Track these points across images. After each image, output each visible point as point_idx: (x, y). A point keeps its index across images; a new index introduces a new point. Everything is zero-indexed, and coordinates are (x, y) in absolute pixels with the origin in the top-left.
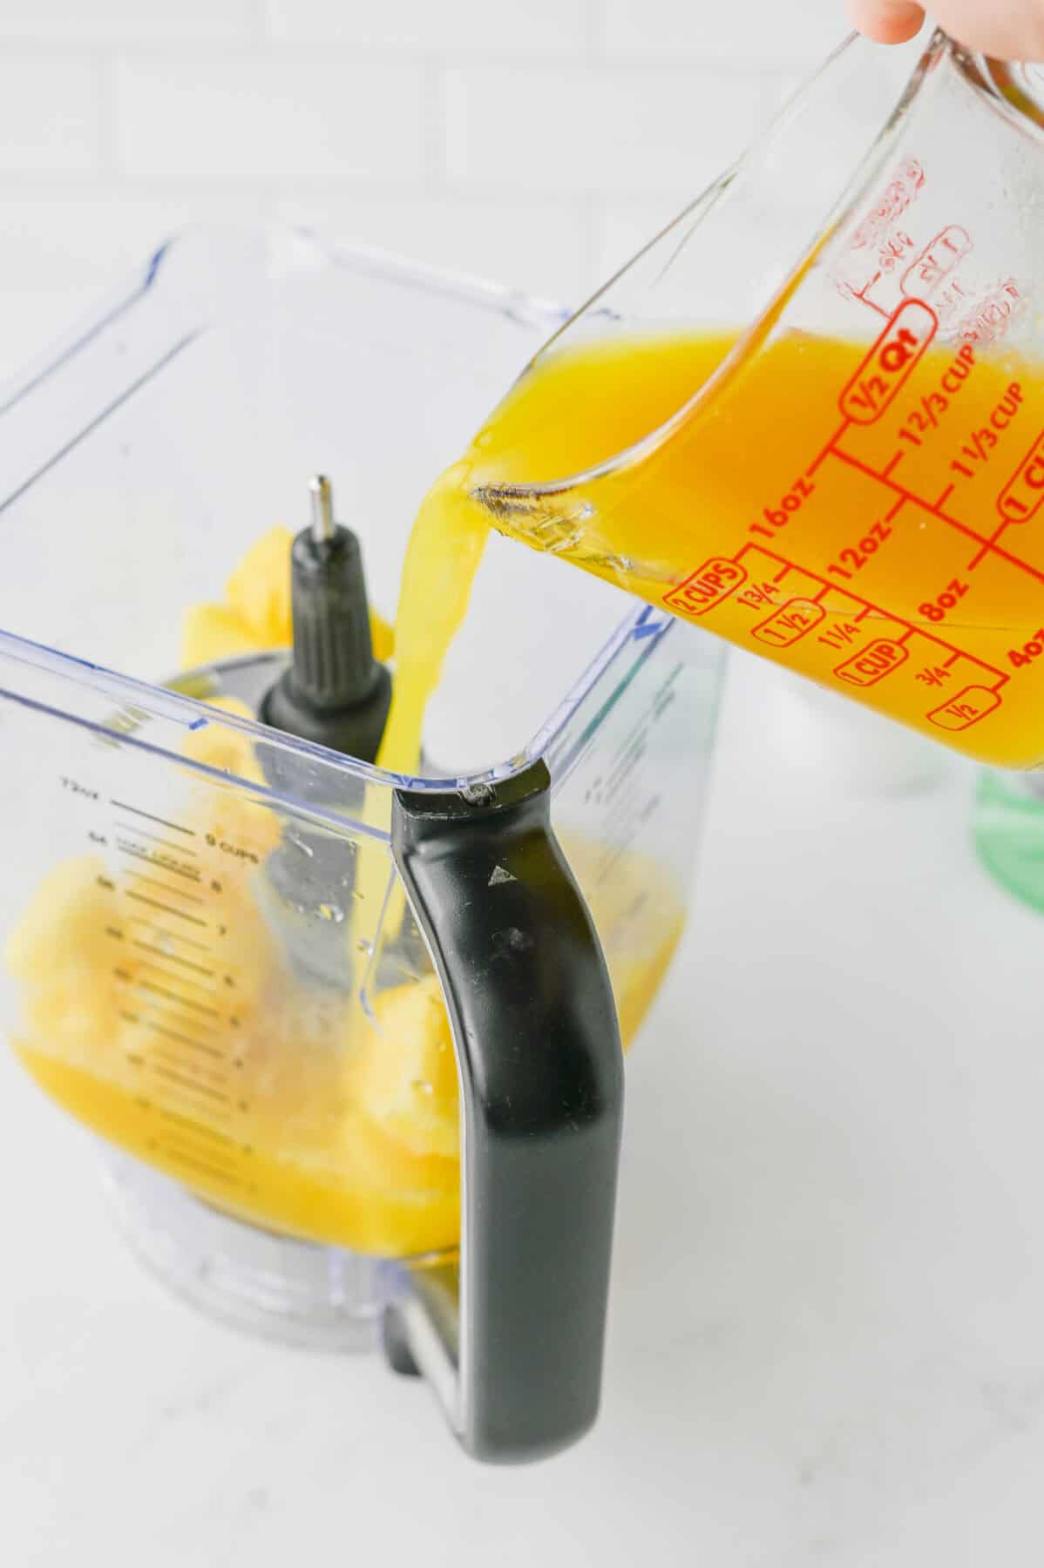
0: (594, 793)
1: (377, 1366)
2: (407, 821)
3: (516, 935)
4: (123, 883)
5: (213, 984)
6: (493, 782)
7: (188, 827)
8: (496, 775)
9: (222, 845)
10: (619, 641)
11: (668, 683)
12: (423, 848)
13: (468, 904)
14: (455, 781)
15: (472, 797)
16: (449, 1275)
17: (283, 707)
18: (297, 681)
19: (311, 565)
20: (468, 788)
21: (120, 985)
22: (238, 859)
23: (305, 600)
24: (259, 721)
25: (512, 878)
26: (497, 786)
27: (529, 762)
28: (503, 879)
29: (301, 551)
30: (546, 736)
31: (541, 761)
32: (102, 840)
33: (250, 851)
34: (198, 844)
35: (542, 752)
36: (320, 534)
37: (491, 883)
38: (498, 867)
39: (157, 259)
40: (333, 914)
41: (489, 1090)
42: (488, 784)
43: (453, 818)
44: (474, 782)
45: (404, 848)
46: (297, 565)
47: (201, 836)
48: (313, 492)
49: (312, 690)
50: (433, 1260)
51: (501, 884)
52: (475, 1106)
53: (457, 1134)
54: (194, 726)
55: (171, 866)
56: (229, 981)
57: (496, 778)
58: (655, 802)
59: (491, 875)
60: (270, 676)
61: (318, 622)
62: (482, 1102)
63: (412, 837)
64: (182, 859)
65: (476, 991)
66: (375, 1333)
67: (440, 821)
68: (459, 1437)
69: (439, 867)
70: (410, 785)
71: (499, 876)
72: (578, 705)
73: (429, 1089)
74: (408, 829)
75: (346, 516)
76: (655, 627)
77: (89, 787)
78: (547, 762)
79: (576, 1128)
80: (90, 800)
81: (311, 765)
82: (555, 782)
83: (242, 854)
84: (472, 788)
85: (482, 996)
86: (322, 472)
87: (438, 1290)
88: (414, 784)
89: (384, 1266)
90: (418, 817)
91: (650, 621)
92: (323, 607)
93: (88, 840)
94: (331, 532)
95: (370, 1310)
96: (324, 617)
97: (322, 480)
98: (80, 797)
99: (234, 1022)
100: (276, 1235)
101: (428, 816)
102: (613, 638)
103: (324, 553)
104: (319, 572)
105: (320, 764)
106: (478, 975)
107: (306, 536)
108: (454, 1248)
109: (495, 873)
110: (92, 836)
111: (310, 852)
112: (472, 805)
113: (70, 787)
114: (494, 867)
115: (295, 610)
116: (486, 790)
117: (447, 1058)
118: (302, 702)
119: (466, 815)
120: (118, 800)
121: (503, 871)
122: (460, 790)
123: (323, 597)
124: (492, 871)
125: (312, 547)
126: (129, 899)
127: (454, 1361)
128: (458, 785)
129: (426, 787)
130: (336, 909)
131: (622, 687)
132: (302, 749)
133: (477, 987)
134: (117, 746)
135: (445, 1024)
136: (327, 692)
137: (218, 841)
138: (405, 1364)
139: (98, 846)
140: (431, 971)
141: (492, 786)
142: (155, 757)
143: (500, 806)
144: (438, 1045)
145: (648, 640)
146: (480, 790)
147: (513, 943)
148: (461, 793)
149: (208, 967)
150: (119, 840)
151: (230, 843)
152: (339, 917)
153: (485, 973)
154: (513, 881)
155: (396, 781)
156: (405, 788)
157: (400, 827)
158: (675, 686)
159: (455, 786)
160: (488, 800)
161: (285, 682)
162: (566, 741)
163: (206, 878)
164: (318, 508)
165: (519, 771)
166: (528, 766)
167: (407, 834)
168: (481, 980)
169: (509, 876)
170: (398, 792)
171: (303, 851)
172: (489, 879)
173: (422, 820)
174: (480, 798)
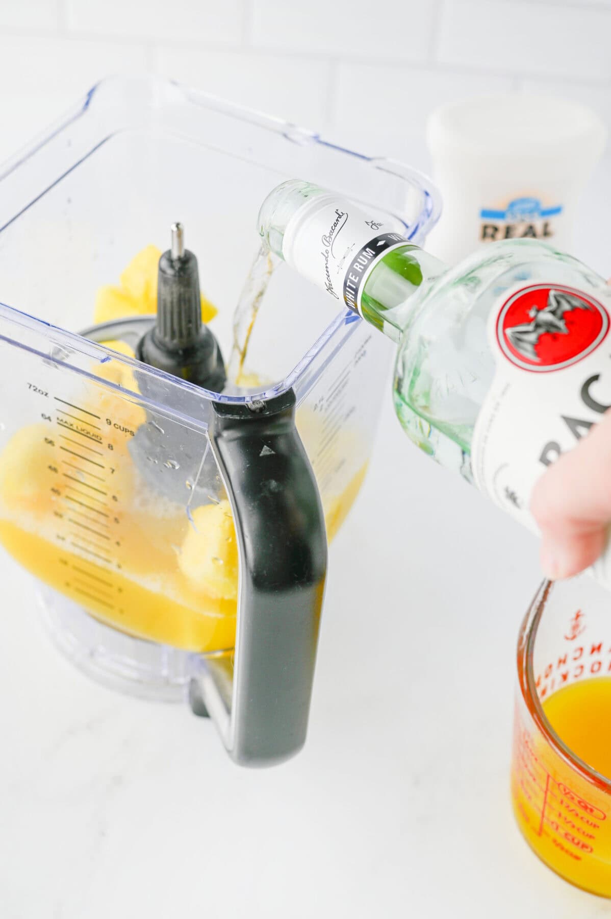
0: (319, 406)
1: (186, 710)
2: (218, 419)
3: (273, 484)
4: (60, 442)
5: (106, 499)
6: (265, 400)
7: (97, 415)
8: (266, 396)
9: (115, 425)
10: (337, 324)
11: (362, 347)
12: (226, 434)
13: (248, 466)
14: (244, 398)
15: (253, 407)
16: (228, 663)
17: (151, 349)
18: (159, 334)
19: (170, 272)
20: (251, 402)
21: (54, 497)
22: (123, 433)
23: (166, 291)
24: (137, 359)
25: (273, 452)
26: (267, 402)
27: (285, 390)
28: (268, 453)
29: (165, 264)
30: (295, 375)
31: (291, 390)
32: (49, 418)
33: (130, 429)
34: (101, 424)
35: (292, 384)
36: (175, 255)
37: (261, 455)
38: (265, 446)
39: (90, 94)
40: (174, 466)
41: (256, 566)
42: (262, 401)
43: (242, 418)
44: (254, 399)
45: (215, 433)
46: (162, 271)
47: (104, 419)
48: (173, 232)
49: (167, 339)
50: (219, 655)
51: (267, 455)
52: (247, 575)
53: (236, 588)
54: (103, 361)
55: (86, 435)
56: (114, 498)
57: (266, 398)
58: (352, 410)
59: (261, 450)
60: (142, 331)
61: (172, 303)
62: (251, 572)
63: (220, 427)
64: (93, 431)
65: (251, 513)
66: (185, 691)
67: (235, 420)
68: (229, 752)
69: (233, 445)
70: (220, 399)
72: (313, 359)
73: (221, 562)
74: (218, 423)
75: (190, 245)
76: (356, 318)
77: (44, 390)
78: (295, 390)
79: (301, 589)
80: (43, 396)
81: (166, 385)
82: (299, 400)
83: (126, 430)
84: (253, 402)
85: (254, 516)
86: (178, 221)
87: (222, 672)
88: (222, 398)
89: (192, 656)
90: (223, 417)
91: (353, 314)
92: (175, 296)
93: (41, 419)
94: (182, 255)
95: (183, 680)
96: (175, 300)
97: (178, 225)
98: (38, 394)
99: (116, 520)
100: (132, 637)
101: (229, 416)
102: (334, 322)
103: (177, 265)
104: (175, 276)
105: (171, 385)
106: (252, 504)
107: (168, 255)
108: (232, 649)
109: (264, 449)
110: (43, 416)
111: (163, 431)
112: (253, 412)
113: (32, 388)
114: (263, 446)
115: (159, 294)
116: (261, 404)
117: (232, 547)
118: (160, 345)
119: (249, 417)
120: (59, 397)
121: (268, 448)
122: (247, 403)
123: (176, 289)
124: (262, 448)
125: (171, 261)
126: (62, 450)
127: (228, 711)
128: (246, 400)
129: (228, 401)
130: (175, 463)
131: (337, 349)
132: (160, 376)
133: (252, 510)
135: (232, 526)
136: (176, 341)
137: (113, 422)
138: (201, 711)
139: (47, 422)
140: (226, 498)
141: (264, 402)
143: (268, 413)
144: (228, 539)
145: (352, 324)
146: (258, 404)
147: (271, 488)
148: (247, 404)
149: (104, 490)
150: (58, 419)
151: (119, 424)
152: (177, 468)
153: (256, 504)
154: (273, 454)
155: (212, 396)
156: (217, 400)
157: (213, 422)
158: (367, 347)
159: (244, 401)
160: (262, 410)
161: (152, 334)
162: (305, 379)
163: (105, 442)
164: (176, 239)
165: (279, 394)
166: (284, 392)
167: (217, 425)
168: (253, 507)
169: (271, 452)
170: (213, 402)
171: (160, 431)
172: (260, 453)
173: (225, 419)
174: (257, 408)
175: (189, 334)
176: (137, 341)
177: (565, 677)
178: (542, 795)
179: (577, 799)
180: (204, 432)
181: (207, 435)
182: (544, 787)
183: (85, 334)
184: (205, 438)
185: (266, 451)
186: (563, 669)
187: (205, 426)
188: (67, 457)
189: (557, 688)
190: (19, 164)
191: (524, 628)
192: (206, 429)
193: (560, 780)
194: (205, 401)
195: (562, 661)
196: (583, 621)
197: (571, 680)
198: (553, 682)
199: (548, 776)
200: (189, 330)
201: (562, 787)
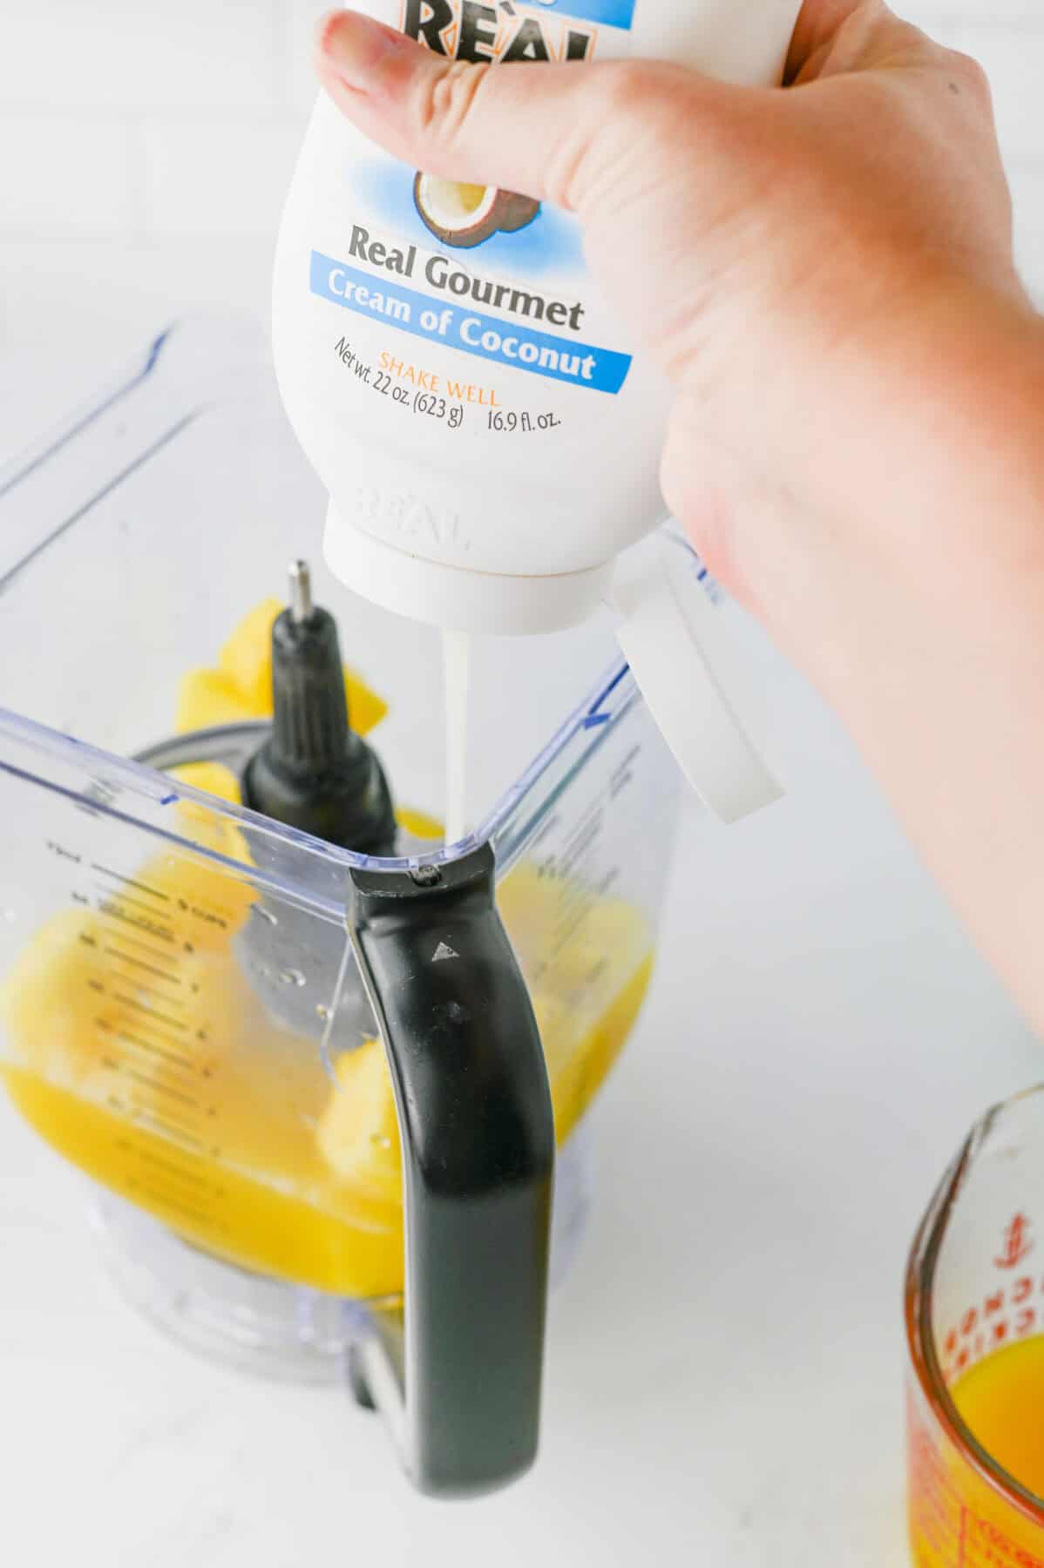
0: (548, 870)
1: (342, 1399)
2: (359, 898)
3: (455, 1008)
4: (105, 940)
5: (189, 1037)
6: (444, 863)
7: (163, 894)
8: (445, 857)
9: (194, 910)
10: (569, 730)
11: (624, 765)
12: (375, 924)
13: (412, 978)
14: (407, 862)
15: (421, 876)
16: (397, 1317)
17: (266, 780)
18: (277, 752)
19: (289, 645)
20: (416, 868)
21: (101, 1035)
22: (208, 924)
23: (283, 677)
25: (454, 954)
26: (445, 868)
27: (475, 845)
28: (446, 956)
29: (281, 631)
30: (494, 820)
31: (487, 845)
32: (84, 900)
33: (219, 916)
34: (170, 908)
35: (489, 836)
36: (299, 615)
37: (434, 959)
38: (442, 944)
39: (158, 344)
40: (295, 980)
41: (428, 1153)
42: (436, 866)
43: (401, 895)
44: (423, 864)
45: (357, 922)
46: (277, 644)
47: (174, 902)
48: (292, 578)
49: (291, 759)
50: (392, 1303)
51: (444, 960)
52: (413, 1169)
54: (165, 802)
55: (148, 927)
56: (201, 1035)
57: (445, 859)
58: (613, 875)
59: (435, 952)
60: (249, 746)
61: (295, 696)
62: (420, 1162)
63: (365, 913)
64: (158, 921)
65: (417, 1059)
66: (340, 1368)
67: (389, 899)
68: (408, 1473)
69: (389, 942)
70: (364, 864)
71: (442, 952)
72: (526, 791)
73: (386, 1144)
74: (360, 905)
76: (604, 718)
77: (74, 851)
78: (493, 846)
80: (73, 862)
81: (273, 842)
83: (212, 919)
84: (421, 869)
85: (421, 1065)
86: (302, 557)
88: (369, 862)
89: (349, 1306)
90: (368, 895)
91: (601, 711)
92: (301, 686)
93: (71, 900)
94: (310, 614)
95: (336, 1346)
96: (301, 693)
97: (300, 564)
98: (63, 860)
99: (206, 1073)
100: (247, 1272)
101: (378, 893)
102: (565, 726)
103: (302, 634)
104: (298, 651)
105: (281, 841)
106: (419, 1045)
107: (286, 616)
108: (401, 1293)
109: (438, 950)
110: (75, 896)
111: (274, 920)
112: (421, 883)
113: (54, 850)
114: (438, 944)
115: (274, 684)
116: (433, 871)
118: (279, 770)
119: (413, 892)
120: (100, 864)
121: (447, 948)
122: (410, 870)
123: (301, 674)
124: (436, 948)
125: (291, 626)
126: (111, 956)
128: (411, 866)
129: (381, 866)
130: (298, 974)
131: (572, 774)
132: (265, 827)
133: (418, 1056)
134: (94, 814)
136: (305, 762)
137: (190, 905)
138: (366, 1400)
139: (80, 905)
141: (440, 867)
142: (132, 828)
143: (446, 886)
145: (598, 729)
146: (428, 871)
147: (452, 1016)
148: (410, 872)
149: (182, 1021)
150: (100, 901)
151: (201, 908)
152: (301, 982)
153: (425, 1044)
154: (455, 958)
155: (352, 859)
156: (358, 866)
157: (353, 903)
158: (632, 767)
159: (408, 866)
160: (435, 880)
161: (266, 751)
162: (513, 824)
163: (180, 939)
164: (299, 591)
165: (467, 853)
166: (475, 849)
167: (359, 909)
168: (421, 1049)
169: (452, 952)
170: (352, 869)
171: (268, 919)
172: (433, 955)
173: (372, 898)
174: (427, 878)
175: (328, 750)
176: (240, 764)
177: (1000, 1331)
178: (955, 1543)
179: (1013, 1550)
180: (340, 919)
181: (345, 926)
182: (958, 1525)
183: (142, 758)
184: (342, 930)
185: (443, 951)
186: (996, 1318)
187: (340, 909)
188: (117, 964)
189: (987, 1349)
190: (32, 467)
191: (915, 1250)
192: (343, 915)
193: (983, 1516)
194: (339, 868)
195: (994, 1304)
196: (1029, 1233)
197: (1011, 1336)
198: (979, 1341)
199: (964, 1511)
200: (327, 742)
201: (987, 1529)
